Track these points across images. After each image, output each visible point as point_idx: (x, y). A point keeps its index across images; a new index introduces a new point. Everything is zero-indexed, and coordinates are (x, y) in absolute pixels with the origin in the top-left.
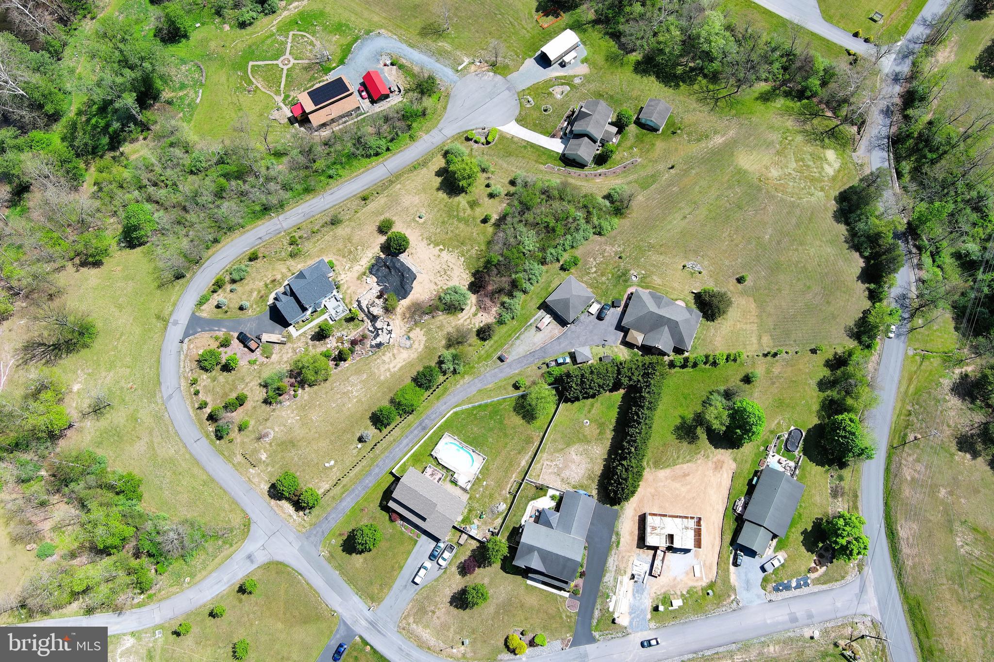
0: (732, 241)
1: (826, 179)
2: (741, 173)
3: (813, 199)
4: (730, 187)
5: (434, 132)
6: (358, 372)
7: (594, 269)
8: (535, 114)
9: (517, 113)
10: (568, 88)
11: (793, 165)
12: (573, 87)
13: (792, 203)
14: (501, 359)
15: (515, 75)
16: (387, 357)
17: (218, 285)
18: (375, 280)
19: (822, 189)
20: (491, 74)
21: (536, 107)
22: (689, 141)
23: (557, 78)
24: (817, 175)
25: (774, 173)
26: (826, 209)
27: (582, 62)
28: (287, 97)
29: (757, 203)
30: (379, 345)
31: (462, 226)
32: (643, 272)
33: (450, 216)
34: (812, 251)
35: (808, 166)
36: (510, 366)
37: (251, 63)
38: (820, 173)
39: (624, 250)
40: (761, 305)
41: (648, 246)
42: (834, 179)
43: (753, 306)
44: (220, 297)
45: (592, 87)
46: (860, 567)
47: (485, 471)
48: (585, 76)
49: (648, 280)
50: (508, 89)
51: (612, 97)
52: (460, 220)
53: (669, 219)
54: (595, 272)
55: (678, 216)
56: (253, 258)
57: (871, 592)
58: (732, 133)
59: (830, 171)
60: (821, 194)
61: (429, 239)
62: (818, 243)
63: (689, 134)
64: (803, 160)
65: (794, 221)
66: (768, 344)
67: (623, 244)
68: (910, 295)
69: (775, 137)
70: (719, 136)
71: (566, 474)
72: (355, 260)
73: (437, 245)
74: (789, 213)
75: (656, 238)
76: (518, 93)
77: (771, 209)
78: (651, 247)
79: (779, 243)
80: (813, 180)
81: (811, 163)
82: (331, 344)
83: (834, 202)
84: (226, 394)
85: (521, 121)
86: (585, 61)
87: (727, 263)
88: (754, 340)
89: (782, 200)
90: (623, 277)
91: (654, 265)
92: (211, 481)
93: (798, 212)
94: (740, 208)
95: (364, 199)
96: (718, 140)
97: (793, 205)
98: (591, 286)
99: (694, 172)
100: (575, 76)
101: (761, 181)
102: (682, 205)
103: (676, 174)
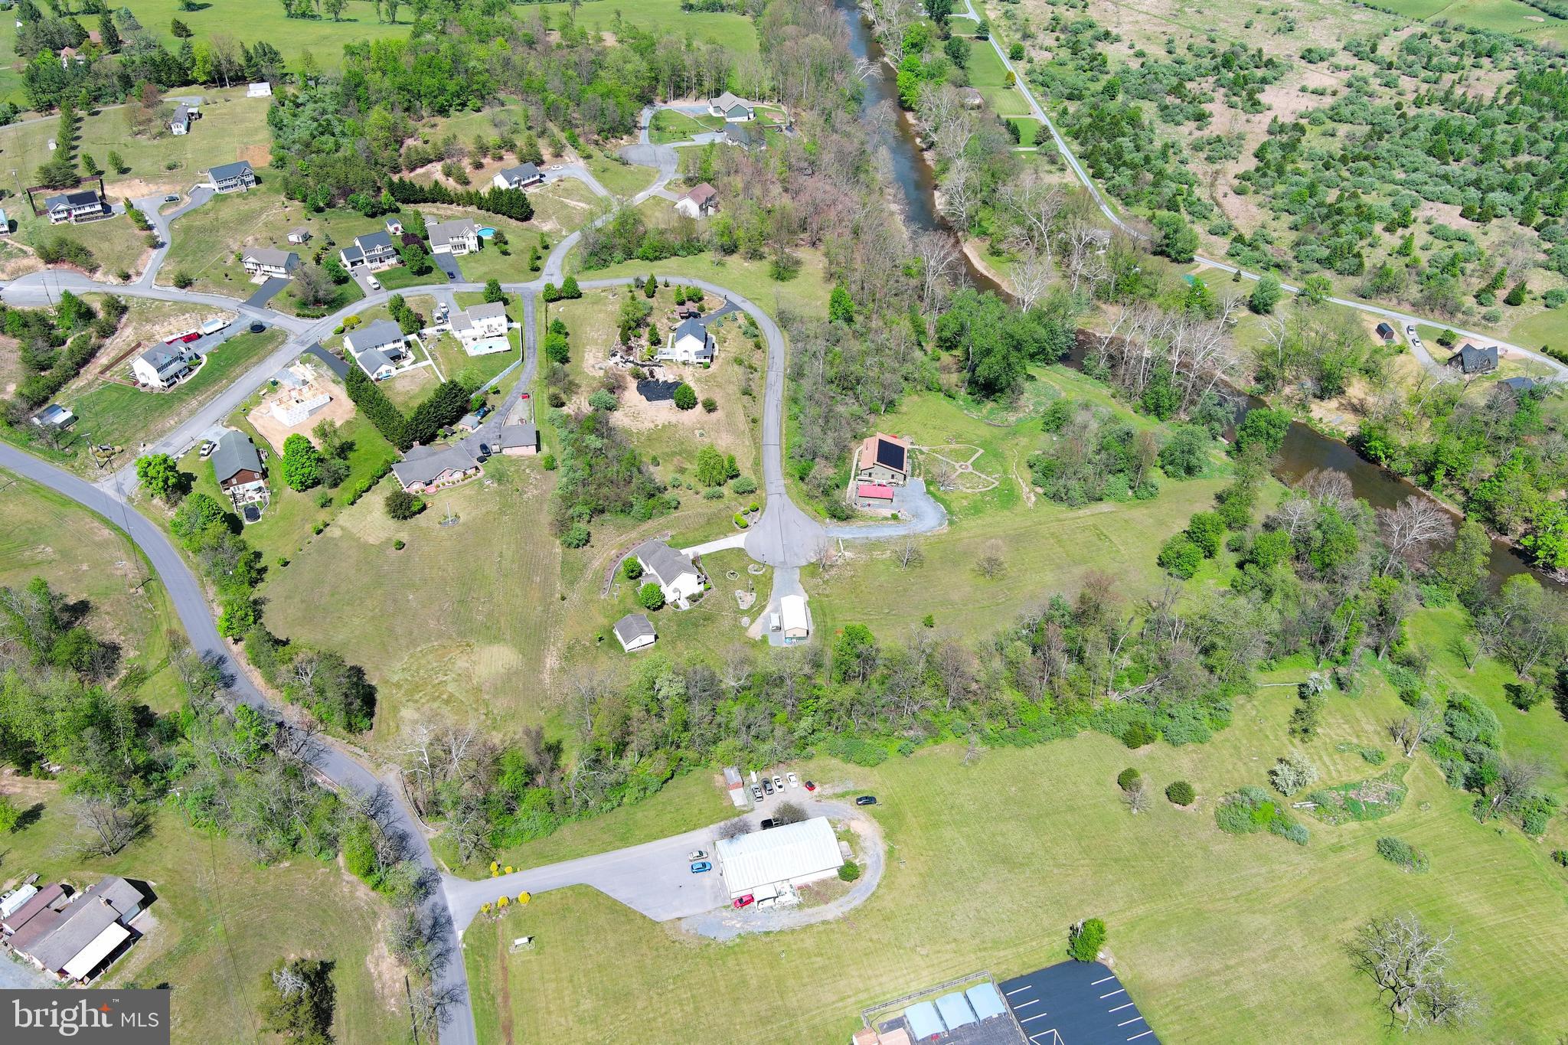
1: (404, 700)
2: (496, 639)
3: (398, 666)
4: (490, 614)
5: (783, 490)
6: (606, 340)
7: (528, 470)
8: (735, 565)
9: (751, 554)
10: (744, 607)
11: (451, 688)
12: (743, 613)
13: (416, 646)
14: (526, 396)
15: (797, 577)
16: (600, 355)
17: (753, 324)
18: (670, 381)
19: (398, 686)
20: (813, 560)
21: (744, 570)
22: (578, 641)
23: (764, 607)
24: (417, 697)
25: (462, 663)
26: (377, 668)
27: (764, 636)
28: (922, 453)
29: (449, 620)
30: (614, 355)
31: (667, 450)
32: (485, 489)
33: (686, 451)
34: (356, 621)
35: (434, 699)
36: (516, 398)
37: (981, 451)
38: (417, 701)
40: (364, 547)
41: (504, 511)
42: (395, 709)
43: (371, 541)
44: (742, 321)
45: (726, 623)
46: (131, 500)
47: (465, 353)
48: (746, 629)
49: (476, 487)
50: (784, 563)
51: (696, 626)
52: (674, 454)
53: (513, 546)
54: (524, 469)
55: (509, 554)
56: (758, 346)
57: (111, 493)
58: (547, 678)
59: (408, 713)
60: (395, 678)
61: (675, 426)
62: (357, 633)
63: (586, 649)
64: (447, 702)
65: (399, 630)
66: (333, 532)
67: (527, 502)
68: (223, 691)
69: (500, 705)
70: (557, 666)
71: (408, 379)
72: (698, 380)
73: (664, 426)
74: (411, 633)
75: (505, 522)
76: (773, 568)
77: (432, 623)
78: (502, 513)
79: (395, 601)
80: (417, 688)
81: (435, 705)
82: (644, 342)
83: (373, 683)
84: (662, 293)
85: (740, 552)
86: (764, 639)
87: (426, 549)
88: (348, 525)
89: (429, 640)
90: (500, 477)
91: (485, 498)
92: (618, 277)
93: (403, 642)
94: (461, 602)
95: (754, 421)
96: (551, 661)
97: (413, 643)
98: (517, 460)
99: (540, 608)
100: (753, 621)
101: (468, 645)
102: (515, 566)
103: (552, 595)
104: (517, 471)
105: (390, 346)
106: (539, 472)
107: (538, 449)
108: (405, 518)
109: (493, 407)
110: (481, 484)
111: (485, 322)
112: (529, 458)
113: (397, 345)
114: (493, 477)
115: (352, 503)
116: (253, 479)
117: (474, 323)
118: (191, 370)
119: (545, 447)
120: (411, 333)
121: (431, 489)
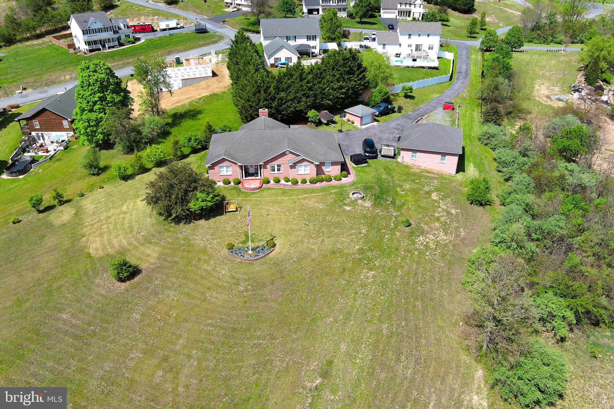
0: (165, 359)
6: (562, 79)
7: (434, 196)
14: (449, 108)
16: (557, 89)
30: (577, 91)
32: (348, 208)
36: (435, 107)
39: (414, 243)
41: (369, 260)
49: (330, 199)
54: (429, 193)
67: (421, 253)
75: (364, 286)
78: (364, 262)
90: (379, 194)
91: (337, 225)
98: (418, 174)
104: (415, 192)
105: (304, 41)
106: (456, 204)
107: (461, 168)
108: (178, 220)
109: (400, 109)
110: (342, 193)
111: (415, 40)
112: (441, 177)
113: (312, 43)
114: (367, 188)
115: (125, 178)
116: (60, 128)
117: (403, 39)
118: (121, 45)
119: (471, 170)
120: (332, 40)
121: (252, 183)
